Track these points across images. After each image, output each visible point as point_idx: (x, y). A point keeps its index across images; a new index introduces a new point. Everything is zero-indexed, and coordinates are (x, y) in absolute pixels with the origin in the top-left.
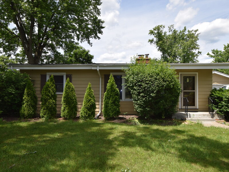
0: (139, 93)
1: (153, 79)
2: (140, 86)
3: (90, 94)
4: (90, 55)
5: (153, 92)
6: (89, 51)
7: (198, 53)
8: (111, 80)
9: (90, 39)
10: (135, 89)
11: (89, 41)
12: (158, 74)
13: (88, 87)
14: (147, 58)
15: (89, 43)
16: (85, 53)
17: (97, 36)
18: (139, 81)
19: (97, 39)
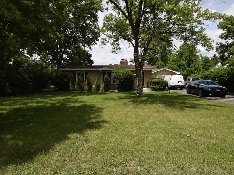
0: (117, 80)
1: (122, 75)
2: (117, 77)
3: (98, 81)
4: (89, 54)
5: (121, 80)
6: (88, 51)
7: (174, 50)
8: (106, 75)
9: (91, 46)
10: (116, 79)
11: (90, 47)
12: (124, 73)
13: (97, 78)
14: (126, 61)
15: (90, 49)
16: (86, 53)
17: (95, 43)
18: (117, 76)
19: (95, 44)
